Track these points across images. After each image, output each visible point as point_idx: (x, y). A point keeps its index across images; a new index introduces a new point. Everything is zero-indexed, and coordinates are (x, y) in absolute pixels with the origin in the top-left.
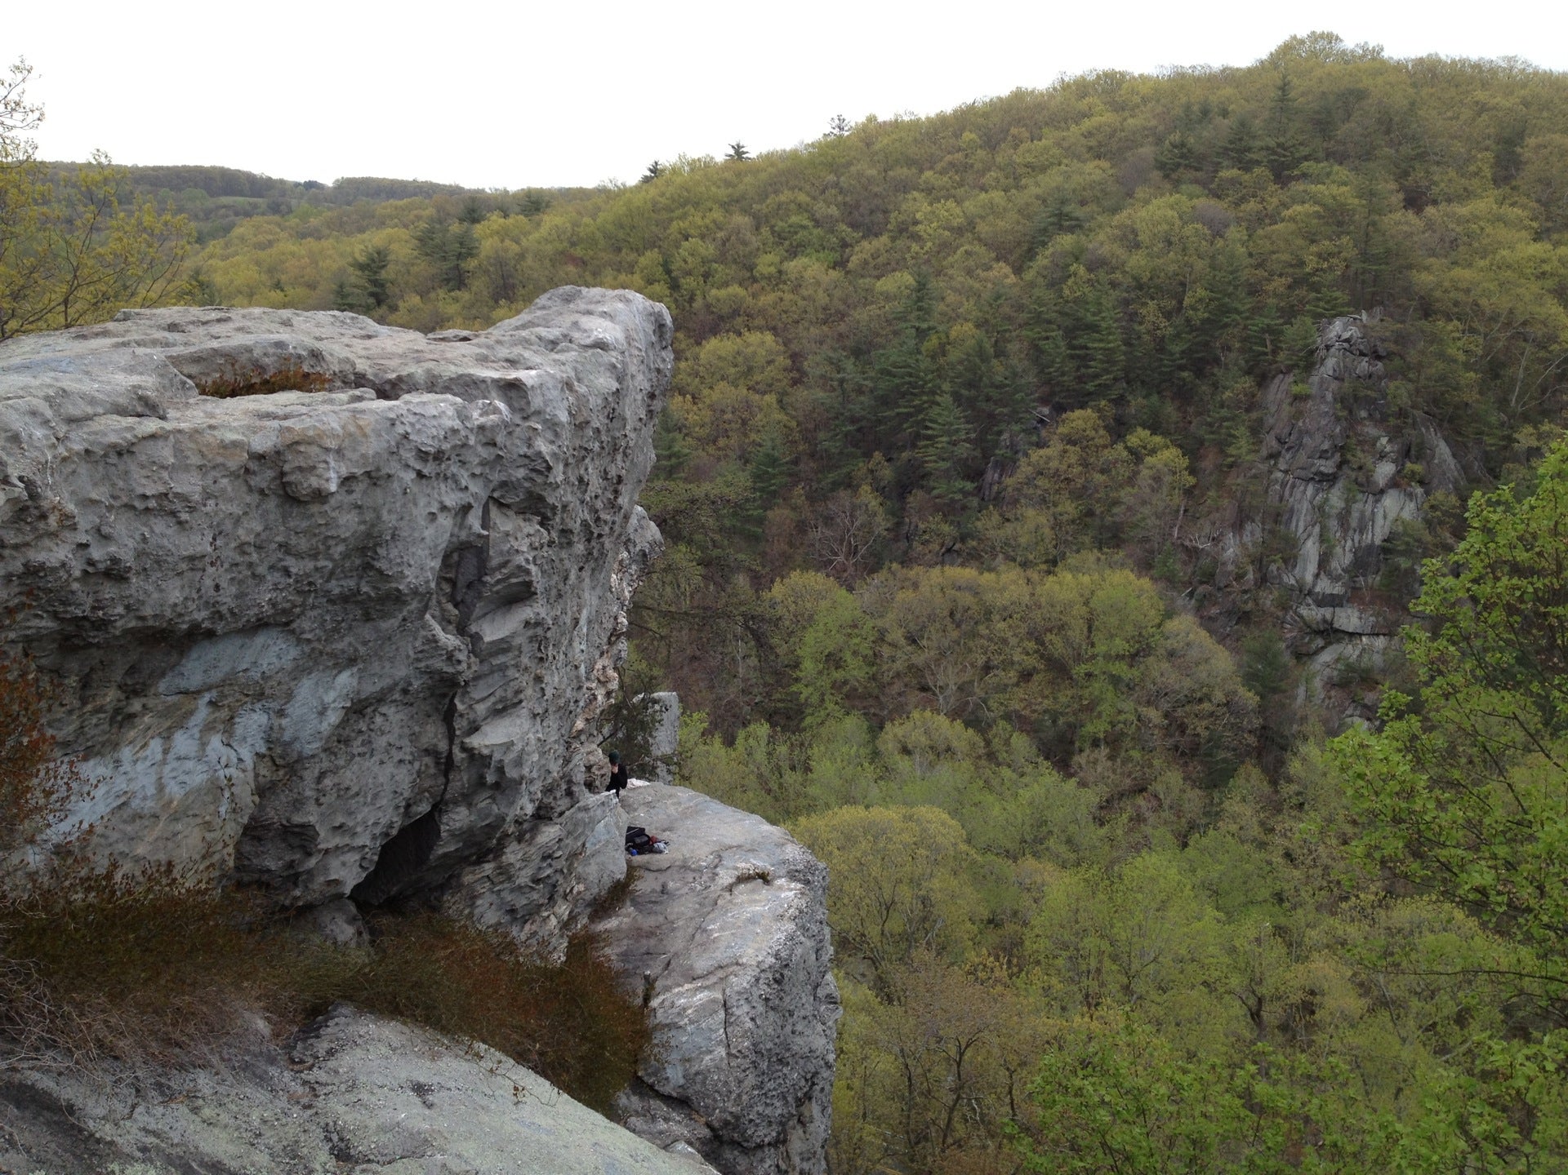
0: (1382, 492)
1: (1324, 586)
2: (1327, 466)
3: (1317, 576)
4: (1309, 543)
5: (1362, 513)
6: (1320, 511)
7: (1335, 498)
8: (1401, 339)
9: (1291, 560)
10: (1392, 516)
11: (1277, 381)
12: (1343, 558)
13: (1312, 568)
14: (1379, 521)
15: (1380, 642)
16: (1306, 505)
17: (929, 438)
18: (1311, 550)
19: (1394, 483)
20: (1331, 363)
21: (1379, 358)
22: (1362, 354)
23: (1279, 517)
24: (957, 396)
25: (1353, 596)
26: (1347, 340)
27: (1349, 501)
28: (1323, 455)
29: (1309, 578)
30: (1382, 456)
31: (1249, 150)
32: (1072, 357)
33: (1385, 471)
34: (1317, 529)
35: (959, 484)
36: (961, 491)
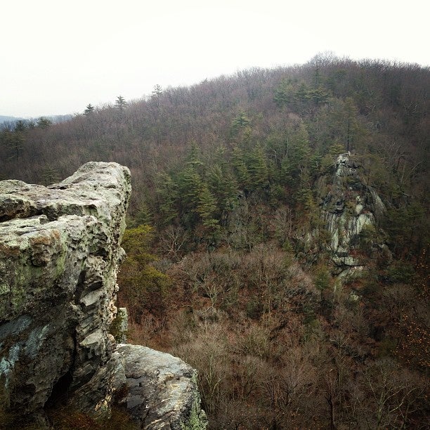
0: (358, 215)
1: (341, 250)
2: (339, 208)
3: (338, 246)
4: (335, 235)
5: (352, 223)
6: (338, 224)
7: (343, 219)
9: (329, 242)
10: (362, 224)
11: (320, 178)
12: (347, 240)
13: (336, 244)
14: (358, 226)
15: (361, 268)
16: (333, 222)
17: (200, 204)
18: (335, 237)
19: (362, 212)
20: (339, 170)
21: (355, 168)
22: (349, 167)
23: (325, 226)
24: (210, 188)
25: (351, 253)
26: (344, 162)
27: (348, 220)
28: (338, 204)
29: (336, 247)
30: (358, 203)
31: (306, 94)
32: (249, 172)
33: (359, 208)
34: (337, 230)
35: (214, 221)
36: (214, 223)
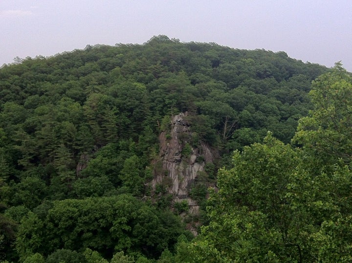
0: (193, 164)
1: (181, 193)
2: (178, 158)
3: (179, 190)
4: (175, 180)
5: (189, 170)
6: (177, 170)
7: (181, 167)
8: (193, 120)
9: (171, 186)
10: (197, 170)
11: (161, 134)
12: (185, 184)
13: (177, 188)
14: (194, 172)
15: (198, 207)
16: (173, 170)
17: (57, 158)
18: (176, 182)
19: (196, 161)
20: (175, 128)
21: (188, 126)
22: (184, 125)
23: (166, 173)
24: (65, 144)
25: (189, 195)
26: (179, 122)
27: (185, 168)
28: (176, 154)
29: (176, 191)
30: (192, 154)
31: (147, 69)
32: (101, 130)
33: (193, 158)
34: (177, 176)
35: (70, 172)
36: (70, 175)
